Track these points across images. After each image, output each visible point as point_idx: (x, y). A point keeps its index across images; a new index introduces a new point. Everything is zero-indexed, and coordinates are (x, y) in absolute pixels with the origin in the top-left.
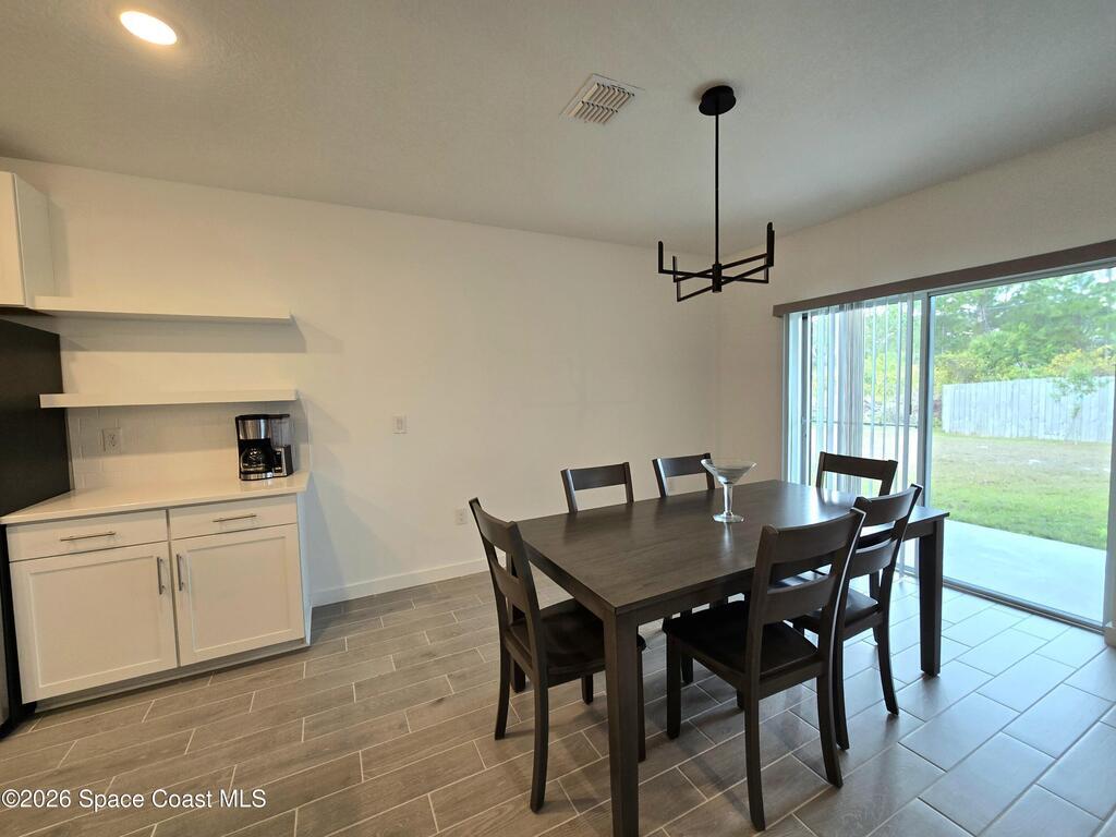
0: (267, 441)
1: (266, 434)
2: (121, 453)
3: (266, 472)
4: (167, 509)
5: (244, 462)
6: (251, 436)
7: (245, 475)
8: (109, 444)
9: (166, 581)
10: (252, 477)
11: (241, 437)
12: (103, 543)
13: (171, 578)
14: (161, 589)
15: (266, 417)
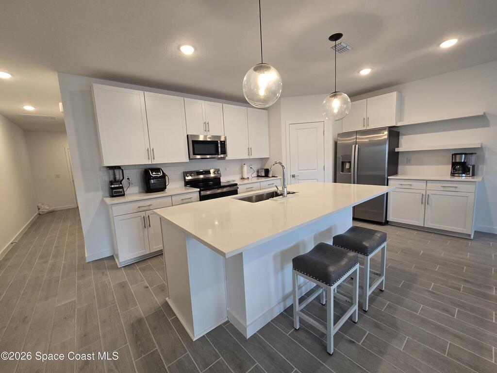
0: (464, 163)
1: (465, 160)
2: (411, 165)
3: (462, 174)
4: (427, 180)
5: (454, 169)
6: (458, 160)
7: (453, 174)
8: (408, 162)
9: (424, 201)
10: (456, 175)
11: (453, 161)
12: (408, 187)
13: (425, 200)
14: (422, 203)
15: (465, 154)
